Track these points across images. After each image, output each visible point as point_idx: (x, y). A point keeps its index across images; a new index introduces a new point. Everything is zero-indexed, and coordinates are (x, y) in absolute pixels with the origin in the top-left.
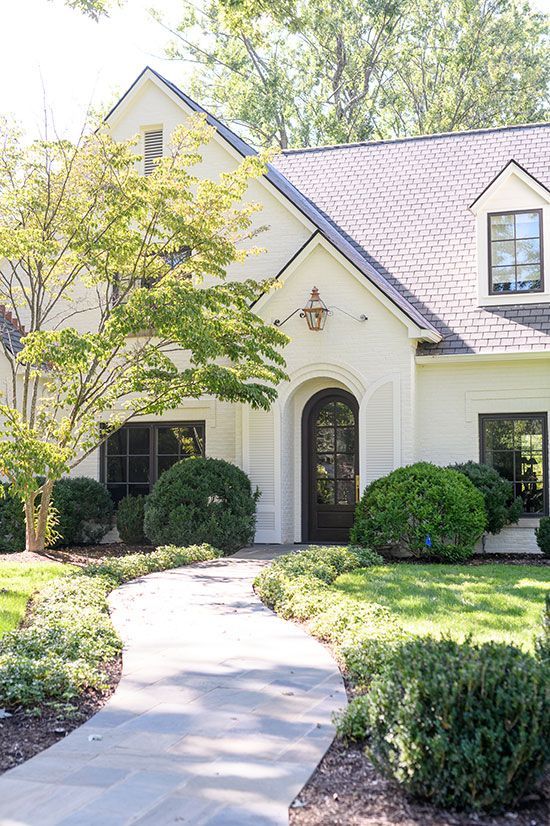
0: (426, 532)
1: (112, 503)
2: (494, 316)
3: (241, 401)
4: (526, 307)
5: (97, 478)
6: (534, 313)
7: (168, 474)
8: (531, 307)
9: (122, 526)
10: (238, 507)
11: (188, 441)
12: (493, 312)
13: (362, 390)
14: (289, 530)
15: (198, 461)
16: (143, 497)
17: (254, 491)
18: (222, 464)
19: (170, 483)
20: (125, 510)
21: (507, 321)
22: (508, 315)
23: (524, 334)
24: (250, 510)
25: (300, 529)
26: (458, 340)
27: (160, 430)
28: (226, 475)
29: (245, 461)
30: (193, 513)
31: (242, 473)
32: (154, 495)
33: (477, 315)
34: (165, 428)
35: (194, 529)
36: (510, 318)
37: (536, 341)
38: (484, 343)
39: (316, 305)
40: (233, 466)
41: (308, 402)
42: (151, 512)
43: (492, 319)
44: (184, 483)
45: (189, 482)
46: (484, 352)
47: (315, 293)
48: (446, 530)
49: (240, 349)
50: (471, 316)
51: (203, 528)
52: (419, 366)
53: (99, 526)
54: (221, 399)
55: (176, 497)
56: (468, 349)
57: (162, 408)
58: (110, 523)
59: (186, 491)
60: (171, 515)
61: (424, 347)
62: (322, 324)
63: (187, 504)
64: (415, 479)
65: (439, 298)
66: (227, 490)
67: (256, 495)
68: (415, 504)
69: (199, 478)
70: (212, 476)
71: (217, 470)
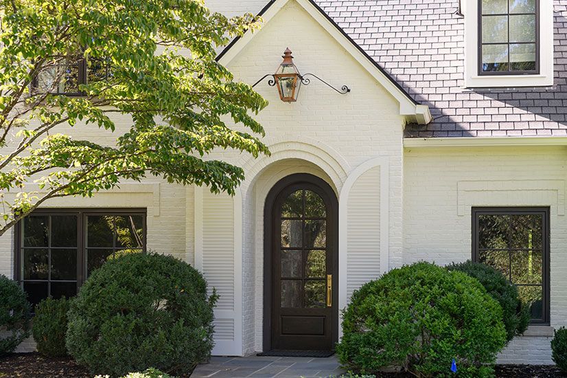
0: (443, 352)
1: (28, 305)
2: (486, 98)
3: (197, 182)
4: (520, 90)
5: (10, 275)
6: (530, 96)
7: (100, 274)
8: (525, 90)
9: (38, 336)
10: (193, 316)
11: (124, 232)
12: (483, 94)
13: (342, 175)
14: (249, 339)
15: (139, 256)
16: (67, 299)
17: (209, 294)
18: (170, 261)
19: (102, 285)
20: (43, 316)
21: (503, 104)
22: (501, 97)
23: (524, 118)
24: (207, 318)
25: (261, 337)
26: (450, 122)
27: (90, 218)
28: (177, 275)
29: (198, 257)
30: (132, 325)
31: (195, 272)
32: (80, 300)
33: (467, 97)
34: (96, 216)
35: (135, 345)
36: (505, 101)
37: (540, 126)
38: (481, 126)
39: (288, 70)
40: (184, 263)
41: (272, 189)
42: (76, 324)
43: (484, 101)
44: (122, 285)
45: (128, 285)
46: (481, 135)
47: (288, 56)
48: (467, 348)
49: (197, 117)
50: (459, 97)
51: (146, 345)
52: (407, 150)
53: (10, 334)
54: (170, 181)
55: (110, 304)
56: (464, 133)
57: (91, 188)
58: (26, 329)
59: (124, 296)
60: (104, 327)
61: (413, 128)
62: (295, 95)
63: (126, 312)
64: (422, 284)
65: (420, 78)
66: (178, 295)
67: (213, 299)
68: (427, 316)
69: (141, 279)
70: (159, 276)
71: (165, 269)
